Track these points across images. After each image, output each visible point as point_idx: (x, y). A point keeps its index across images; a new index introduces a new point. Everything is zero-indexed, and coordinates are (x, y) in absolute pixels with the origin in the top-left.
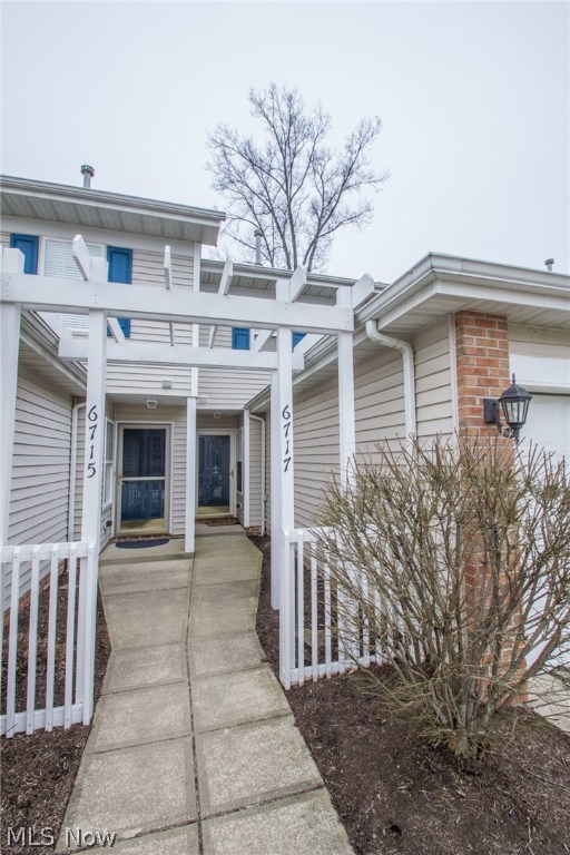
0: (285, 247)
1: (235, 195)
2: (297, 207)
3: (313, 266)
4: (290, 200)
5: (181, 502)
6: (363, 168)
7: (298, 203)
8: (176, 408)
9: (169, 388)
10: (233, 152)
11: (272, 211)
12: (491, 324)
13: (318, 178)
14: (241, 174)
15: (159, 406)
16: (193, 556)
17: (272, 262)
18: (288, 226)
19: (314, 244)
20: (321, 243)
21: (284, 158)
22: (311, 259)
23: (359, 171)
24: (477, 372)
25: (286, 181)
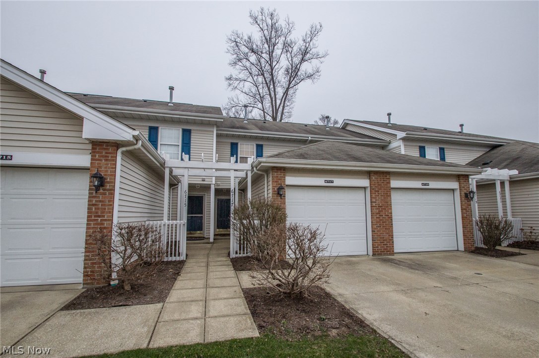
0: (270, 95)
1: (242, 68)
2: (276, 73)
3: (286, 105)
4: (272, 69)
5: (209, 225)
6: (313, 50)
7: (277, 71)
8: (207, 188)
9: (204, 181)
10: (241, 45)
11: (263, 75)
12: (281, 170)
13: (289, 55)
14: (246, 55)
15: (201, 187)
16: (213, 243)
17: (262, 104)
18: (272, 83)
19: (286, 93)
20: (291, 91)
21: (269, 47)
22: (285, 101)
23: (311, 52)
24: (276, 182)
25: (270, 59)
